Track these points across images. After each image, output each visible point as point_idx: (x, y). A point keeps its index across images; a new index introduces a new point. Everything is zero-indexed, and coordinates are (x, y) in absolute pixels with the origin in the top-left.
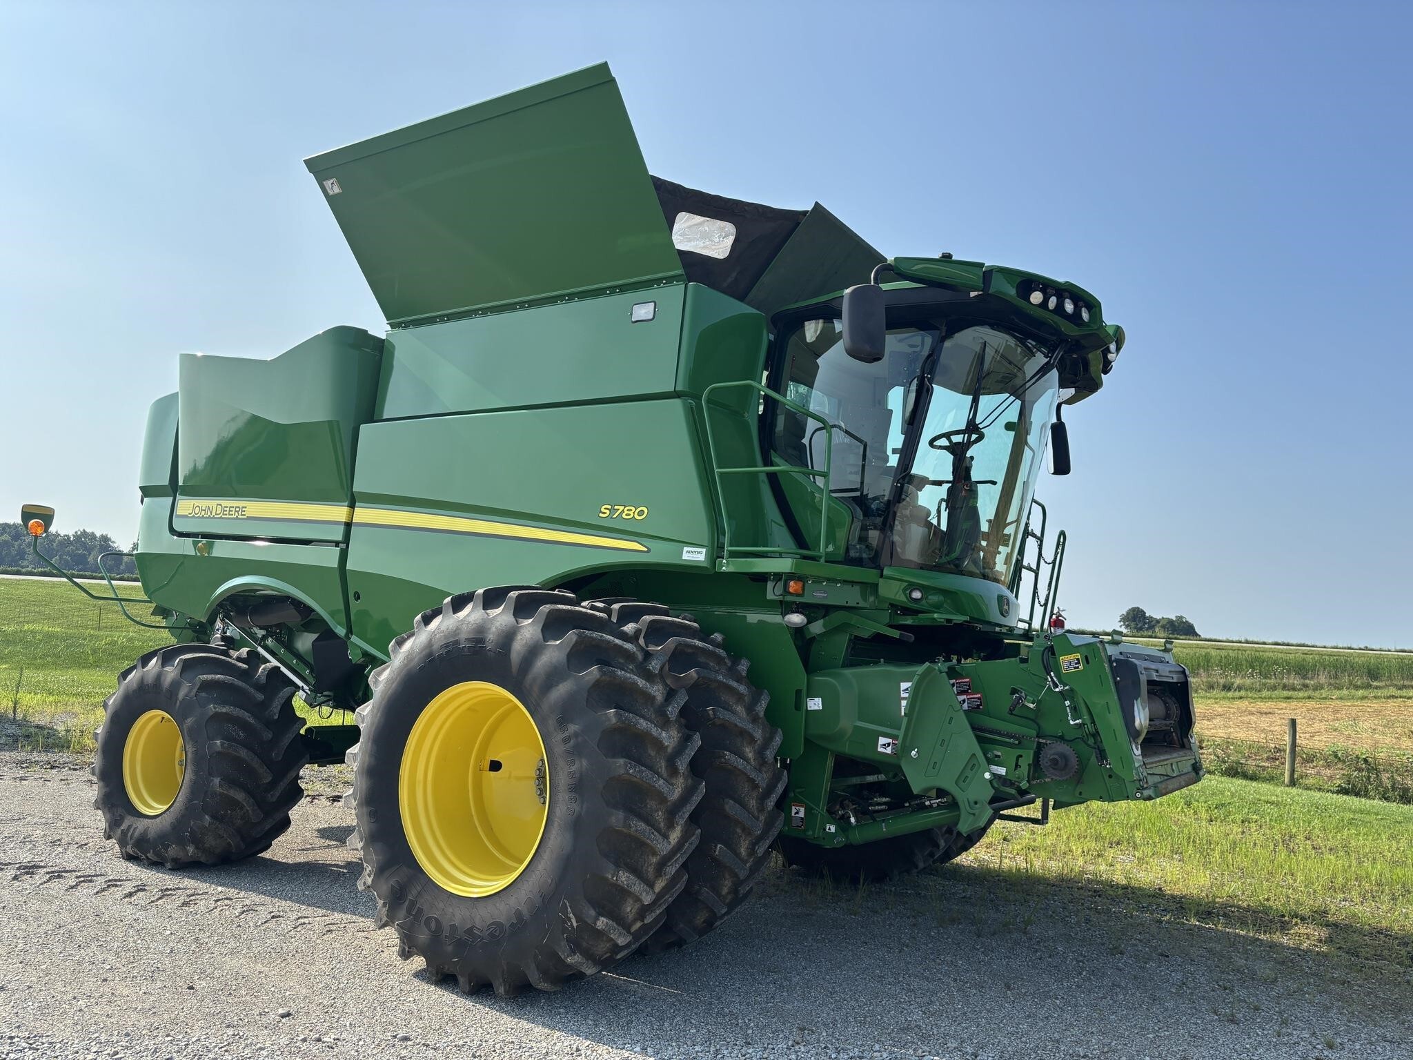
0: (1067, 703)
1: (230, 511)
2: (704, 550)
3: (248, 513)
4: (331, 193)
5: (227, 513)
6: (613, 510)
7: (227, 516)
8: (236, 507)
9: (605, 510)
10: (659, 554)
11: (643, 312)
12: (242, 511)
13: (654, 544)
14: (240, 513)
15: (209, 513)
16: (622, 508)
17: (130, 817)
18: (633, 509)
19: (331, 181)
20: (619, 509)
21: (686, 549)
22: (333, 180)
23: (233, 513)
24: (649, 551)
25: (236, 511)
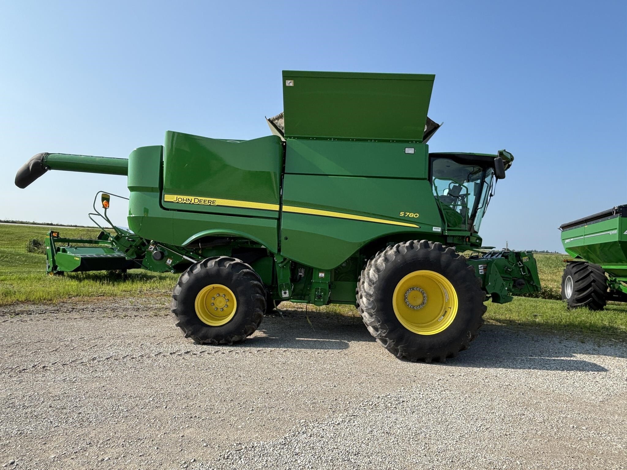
0: (521, 269)
1: (204, 202)
2: (440, 228)
3: (217, 204)
4: (287, 85)
5: (203, 202)
6: (405, 214)
7: (203, 204)
8: (208, 201)
9: (402, 214)
10: (425, 229)
11: (410, 151)
12: (213, 202)
13: (423, 226)
14: (212, 203)
15: (189, 202)
16: (408, 214)
17: (205, 328)
18: (413, 214)
19: (291, 81)
20: (407, 214)
21: (434, 228)
22: (292, 81)
23: (207, 202)
24: (420, 227)
25: (208, 202)
